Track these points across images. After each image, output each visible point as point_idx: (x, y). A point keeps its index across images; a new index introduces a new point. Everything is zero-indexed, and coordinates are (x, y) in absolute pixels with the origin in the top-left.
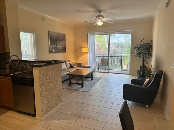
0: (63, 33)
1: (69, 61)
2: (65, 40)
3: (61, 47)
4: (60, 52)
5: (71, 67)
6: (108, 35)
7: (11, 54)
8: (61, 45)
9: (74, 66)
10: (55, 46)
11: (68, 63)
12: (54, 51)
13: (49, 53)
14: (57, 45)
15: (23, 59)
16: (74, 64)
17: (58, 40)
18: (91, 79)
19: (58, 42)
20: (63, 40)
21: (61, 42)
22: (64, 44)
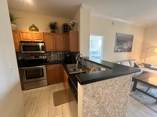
0: (132, 34)
1: (134, 60)
2: (132, 41)
3: (127, 47)
4: (125, 51)
5: (136, 66)
8: (128, 45)
9: (140, 66)
10: (121, 46)
11: (132, 62)
12: (119, 51)
13: (115, 52)
14: (123, 46)
16: (139, 64)
17: (125, 41)
20: (130, 41)
21: (127, 42)
22: (131, 44)
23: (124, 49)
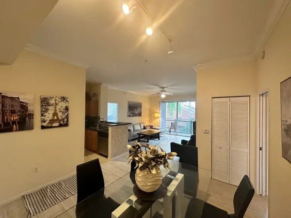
0: (140, 102)
1: (144, 123)
2: (141, 107)
5: (145, 128)
6: (176, 103)
7: (101, 118)
9: (147, 128)
10: (133, 111)
11: (142, 125)
13: (128, 117)
15: (108, 121)
16: (147, 126)
18: (158, 139)
19: (135, 108)
22: (140, 110)
23: (136, 114)
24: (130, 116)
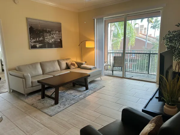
3: (53, 40)
8: (53, 38)
10: (41, 39)
11: (63, 63)
12: (38, 46)
13: (30, 49)
14: (44, 38)
17: (46, 30)
18: (84, 88)
19: (47, 33)
20: (56, 31)
21: (52, 33)
22: (60, 37)
23: (48, 43)
24: (34, 47)
